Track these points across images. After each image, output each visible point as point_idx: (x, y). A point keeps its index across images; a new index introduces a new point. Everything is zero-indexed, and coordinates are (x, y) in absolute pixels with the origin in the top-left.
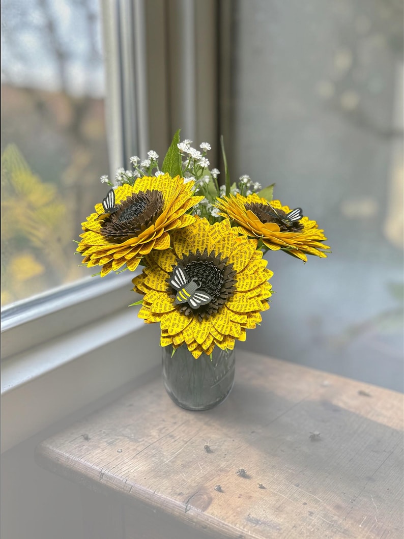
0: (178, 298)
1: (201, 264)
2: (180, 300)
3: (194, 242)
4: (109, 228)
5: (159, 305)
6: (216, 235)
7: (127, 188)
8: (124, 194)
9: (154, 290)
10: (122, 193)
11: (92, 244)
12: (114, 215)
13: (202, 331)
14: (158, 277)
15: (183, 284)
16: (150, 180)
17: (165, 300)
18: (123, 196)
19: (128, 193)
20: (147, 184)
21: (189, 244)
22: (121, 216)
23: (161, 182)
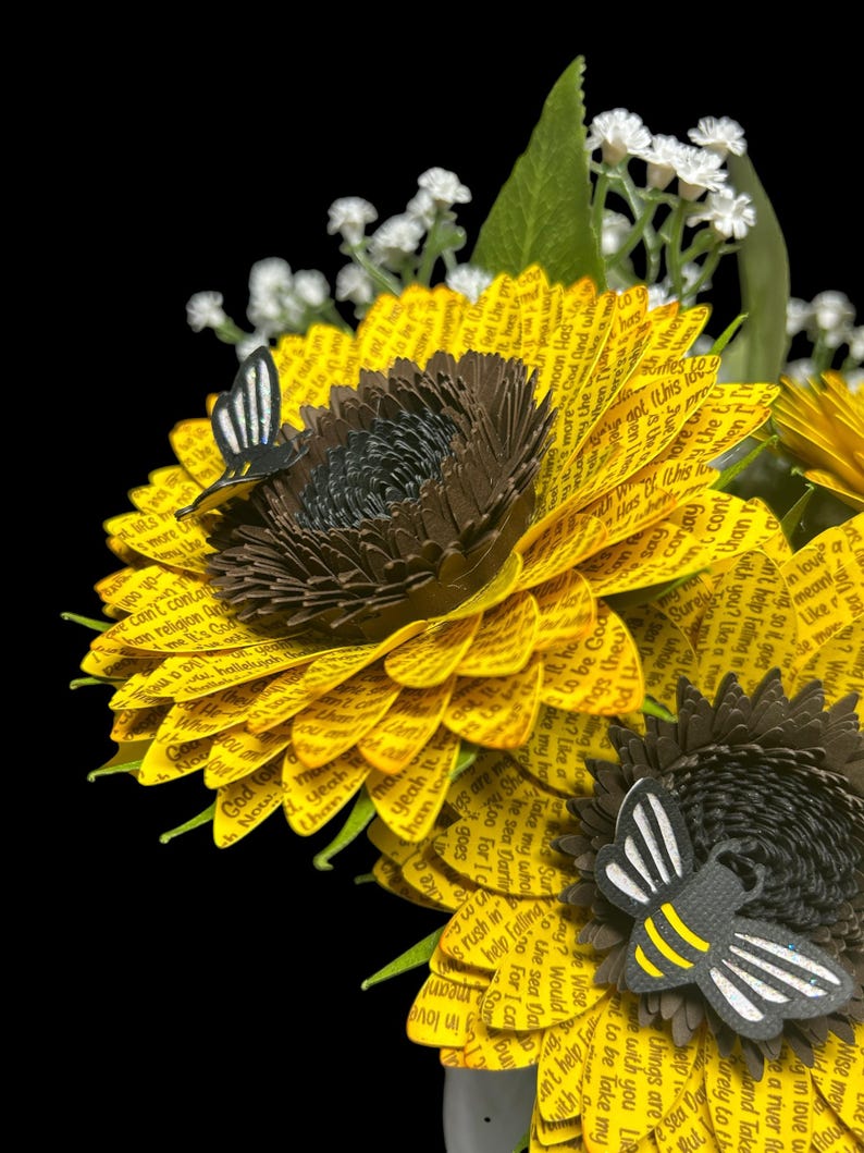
0: (640, 956)
1: (752, 760)
2: (654, 972)
3: (698, 631)
4: (254, 556)
5: (524, 983)
6: (824, 597)
7: (326, 344)
8: (312, 375)
9: (491, 891)
10: (303, 372)
11: (160, 643)
12: (278, 485)
13: (766, 1133)
14: (512, 818)
15: (665, 878)
16: (442, 306)
17: (553, 944)
18: (307, 382)
19: (331, 369)
20: (429, 323)
21: (678, 646)
22: (313, 492)
23: (506, 312)
